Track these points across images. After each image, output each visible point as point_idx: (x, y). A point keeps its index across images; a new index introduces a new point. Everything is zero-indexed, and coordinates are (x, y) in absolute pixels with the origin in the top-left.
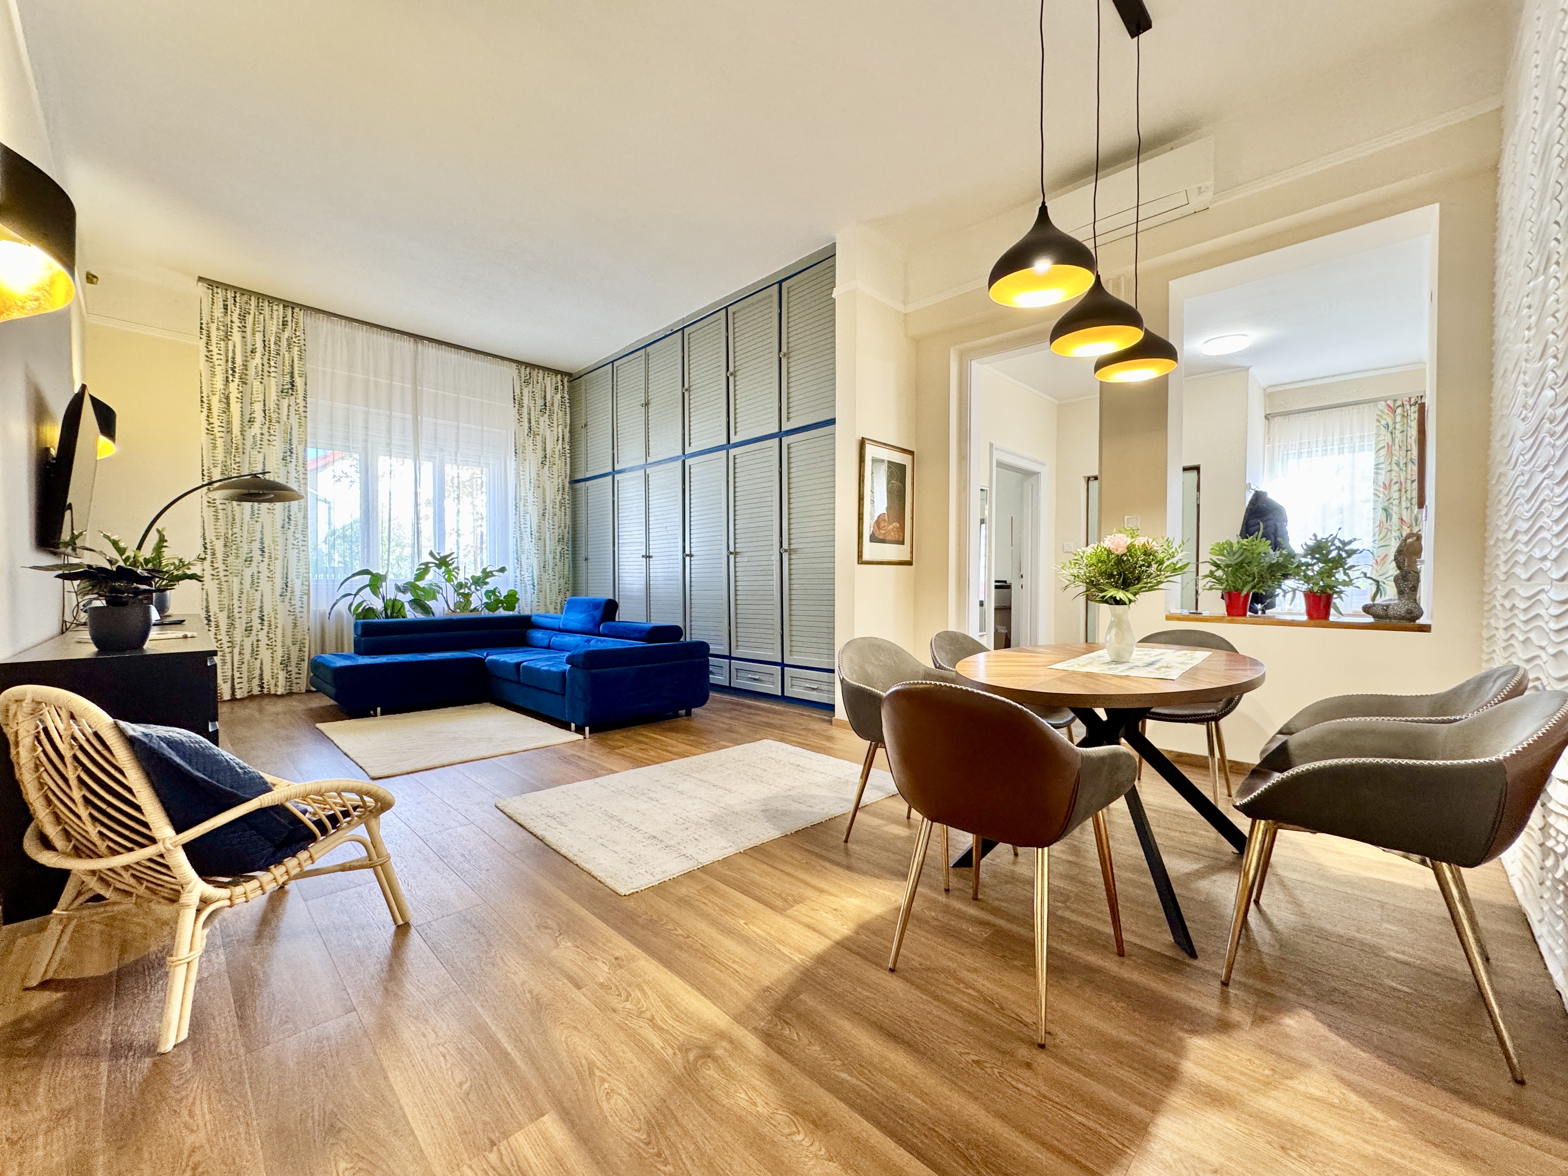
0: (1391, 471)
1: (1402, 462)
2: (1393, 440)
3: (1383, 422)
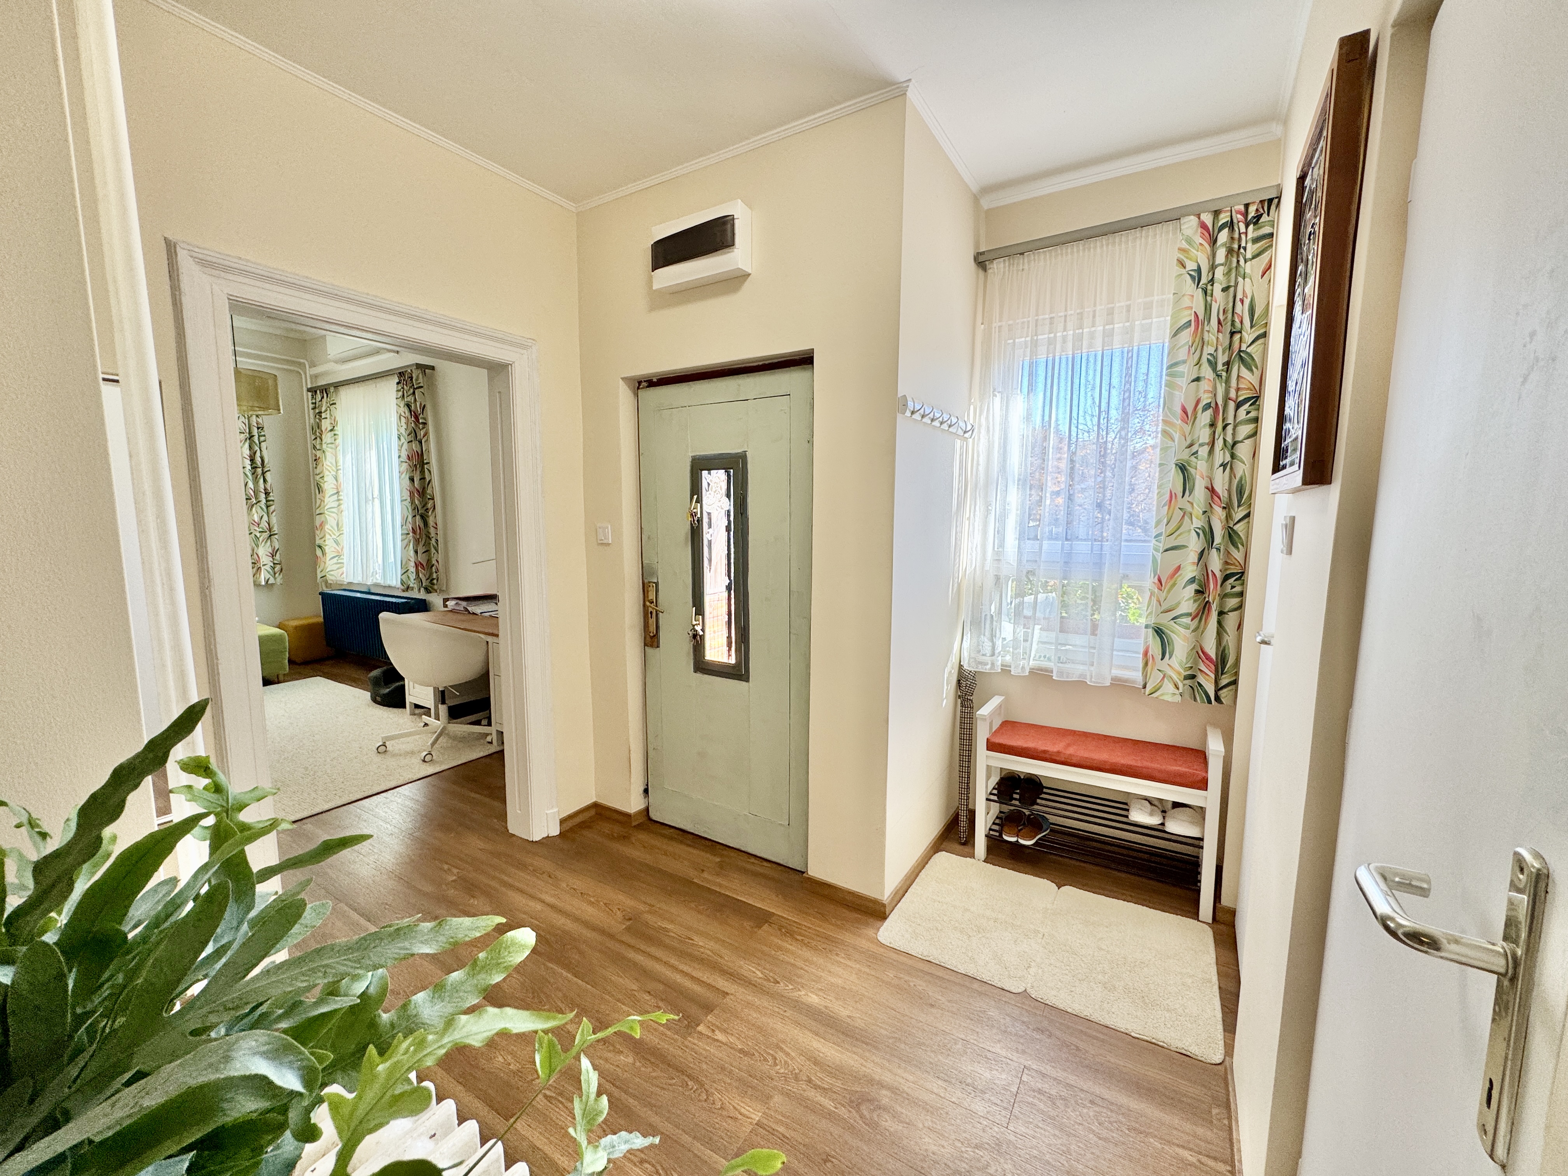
0: (1198, 379)
1: (1222, 359)
2: (1208, 308)
3: (1191, 266)
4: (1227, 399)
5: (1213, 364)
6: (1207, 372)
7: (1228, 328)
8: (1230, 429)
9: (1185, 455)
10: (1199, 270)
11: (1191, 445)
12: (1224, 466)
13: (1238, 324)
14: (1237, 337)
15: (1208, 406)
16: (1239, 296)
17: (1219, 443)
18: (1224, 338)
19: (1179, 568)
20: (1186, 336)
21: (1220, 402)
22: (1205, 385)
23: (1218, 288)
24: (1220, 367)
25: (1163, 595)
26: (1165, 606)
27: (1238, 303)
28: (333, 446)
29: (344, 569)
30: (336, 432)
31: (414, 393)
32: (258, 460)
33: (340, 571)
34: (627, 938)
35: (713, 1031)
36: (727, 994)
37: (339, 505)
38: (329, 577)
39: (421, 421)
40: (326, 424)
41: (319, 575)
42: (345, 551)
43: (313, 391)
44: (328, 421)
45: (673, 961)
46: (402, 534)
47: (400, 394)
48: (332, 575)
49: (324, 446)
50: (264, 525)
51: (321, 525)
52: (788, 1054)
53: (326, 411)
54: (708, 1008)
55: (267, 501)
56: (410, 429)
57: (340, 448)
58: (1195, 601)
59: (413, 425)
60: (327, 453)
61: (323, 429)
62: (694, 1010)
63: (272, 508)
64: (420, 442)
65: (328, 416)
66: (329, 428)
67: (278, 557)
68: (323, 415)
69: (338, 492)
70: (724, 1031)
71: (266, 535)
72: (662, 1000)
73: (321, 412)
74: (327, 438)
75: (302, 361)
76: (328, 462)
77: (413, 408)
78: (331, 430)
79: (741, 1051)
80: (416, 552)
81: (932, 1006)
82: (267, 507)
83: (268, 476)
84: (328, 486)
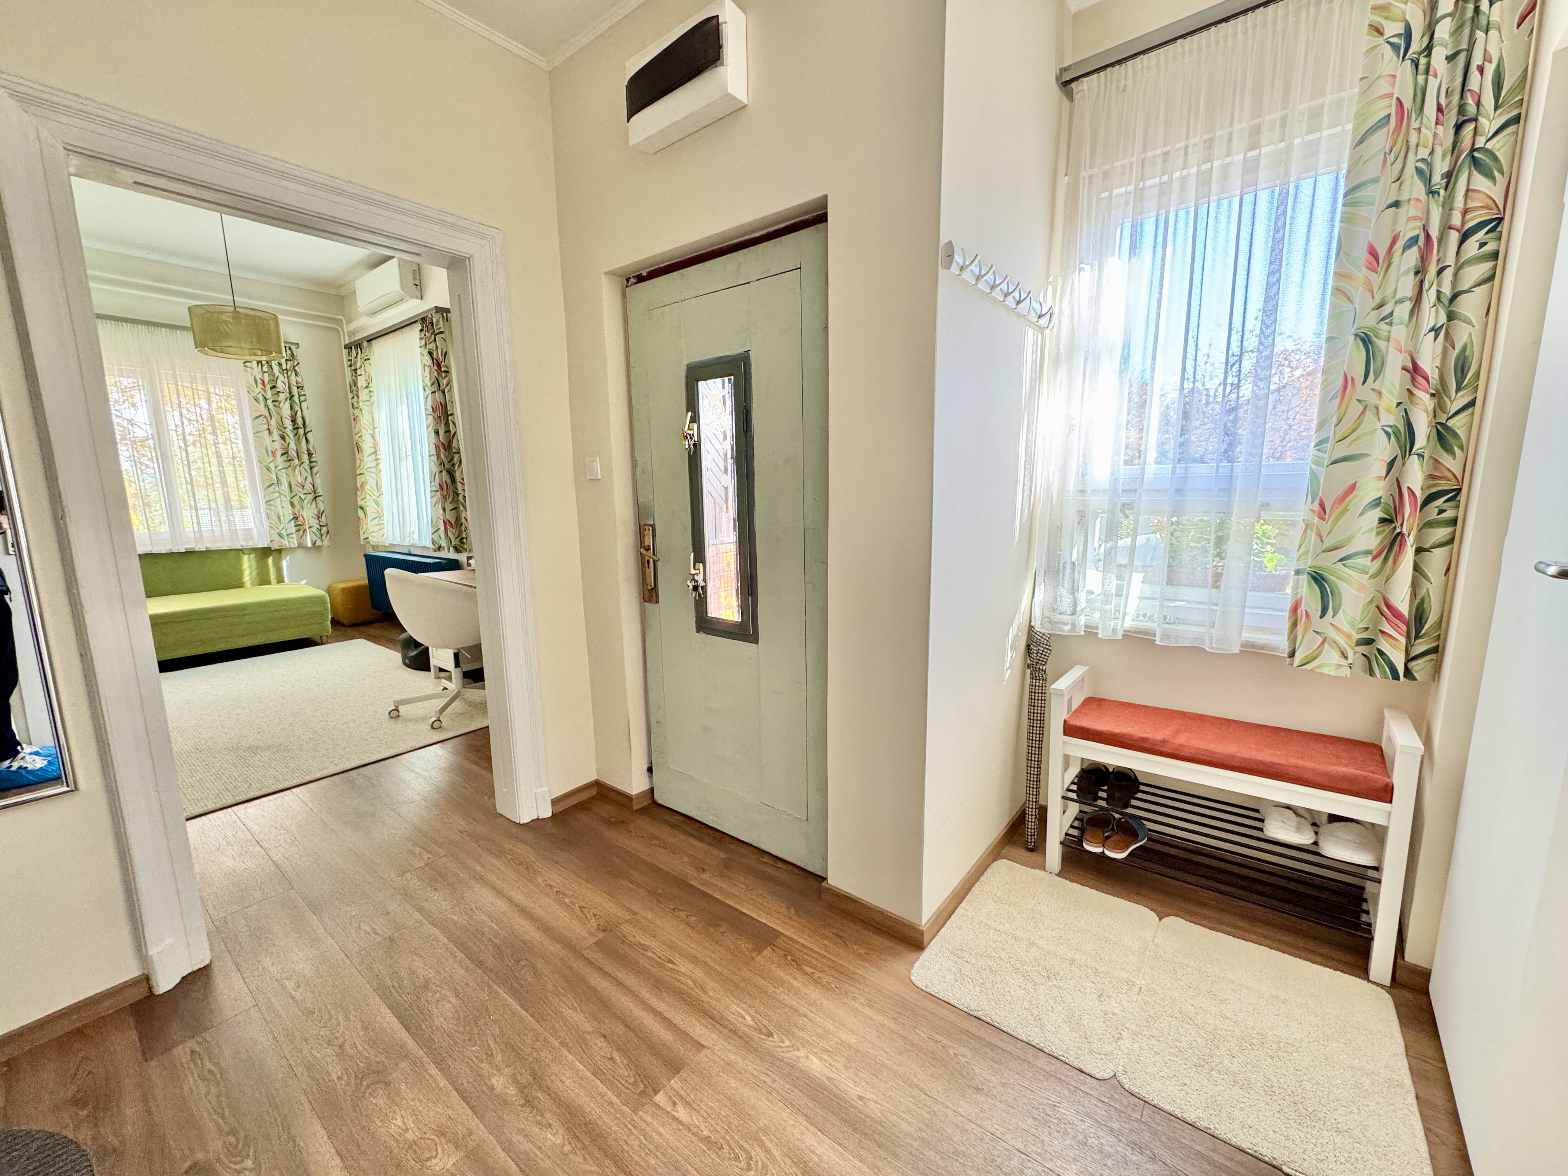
0: (1396, 204)
1: (1441, 167)
2: (1421, 95)
3: (1393, 29)
4: (1446, 227)
5: (1424, 175)
6: (1415, 188)
7: (1452, 118)
8: (1448, 274)
9: (1370, 321)
10: (1408, 35)
11: (1380, 306)
12: (1436, 330)
13: (1472, 109)
14: (1469, 128)
15: (1414, 240)
16: (1477, 60)
17: (1430, 297)
18: (1446, 134)
19: (1353, 487)
20: (1380, 141)
21: (1434, 233)
22: (1408, 211)
23: (1439, 54)
24: (1437, 179)
25: (1325, 527)
26: (1329, 542)
27: (1474, 74)
28: (369, 403)
29: (385, 530)
30: (371, 389)
31: (435, 340)
32: (299, 421)
33: (381, 532)
34: (595, 956)
35: (675, 1103)
36: (703, 1046)
37: (377, 465)
38: (371, 539)
39: (443, 369)
40: (361, 382)
41: (362, 537)
42: (385, 512)
43: (348, 347)
44: (363, 377)
45: (645, 993)
46: (431, 491)
47: (423, 341)
48: (373, 537)
49: (361, 404)
50: (308, 486)
51: (362, 485)
52: (768, 1151)
53: (361, 367)
54: (674, 1066)
55: (311, 462)
56: (434, 379)
57: (375, 405)
58: (1378, 534)
59: (436, 374)
60: (363, 411)
61: (359, 386)
62: (656, 1068)
63: (315, 470)
64: (444, 392)
65: (363, 373)
66: (365, 385)
67: (323, 518)
68: (359, 372)
69: (376, 452)
70: (688, 1104)
71: (310, 497)
72: (619, 1049)
73: (356, 370)
74: (363, 395)
75: (339, 317)
76: (365, 420)
77: (435, 356)
78: (367, 387)
79: (707, 1140)
80: (444, 510)
81: (978, 1090)
82: (311, 468)
83: (309, 436)
84: (366, 445)
